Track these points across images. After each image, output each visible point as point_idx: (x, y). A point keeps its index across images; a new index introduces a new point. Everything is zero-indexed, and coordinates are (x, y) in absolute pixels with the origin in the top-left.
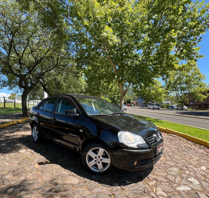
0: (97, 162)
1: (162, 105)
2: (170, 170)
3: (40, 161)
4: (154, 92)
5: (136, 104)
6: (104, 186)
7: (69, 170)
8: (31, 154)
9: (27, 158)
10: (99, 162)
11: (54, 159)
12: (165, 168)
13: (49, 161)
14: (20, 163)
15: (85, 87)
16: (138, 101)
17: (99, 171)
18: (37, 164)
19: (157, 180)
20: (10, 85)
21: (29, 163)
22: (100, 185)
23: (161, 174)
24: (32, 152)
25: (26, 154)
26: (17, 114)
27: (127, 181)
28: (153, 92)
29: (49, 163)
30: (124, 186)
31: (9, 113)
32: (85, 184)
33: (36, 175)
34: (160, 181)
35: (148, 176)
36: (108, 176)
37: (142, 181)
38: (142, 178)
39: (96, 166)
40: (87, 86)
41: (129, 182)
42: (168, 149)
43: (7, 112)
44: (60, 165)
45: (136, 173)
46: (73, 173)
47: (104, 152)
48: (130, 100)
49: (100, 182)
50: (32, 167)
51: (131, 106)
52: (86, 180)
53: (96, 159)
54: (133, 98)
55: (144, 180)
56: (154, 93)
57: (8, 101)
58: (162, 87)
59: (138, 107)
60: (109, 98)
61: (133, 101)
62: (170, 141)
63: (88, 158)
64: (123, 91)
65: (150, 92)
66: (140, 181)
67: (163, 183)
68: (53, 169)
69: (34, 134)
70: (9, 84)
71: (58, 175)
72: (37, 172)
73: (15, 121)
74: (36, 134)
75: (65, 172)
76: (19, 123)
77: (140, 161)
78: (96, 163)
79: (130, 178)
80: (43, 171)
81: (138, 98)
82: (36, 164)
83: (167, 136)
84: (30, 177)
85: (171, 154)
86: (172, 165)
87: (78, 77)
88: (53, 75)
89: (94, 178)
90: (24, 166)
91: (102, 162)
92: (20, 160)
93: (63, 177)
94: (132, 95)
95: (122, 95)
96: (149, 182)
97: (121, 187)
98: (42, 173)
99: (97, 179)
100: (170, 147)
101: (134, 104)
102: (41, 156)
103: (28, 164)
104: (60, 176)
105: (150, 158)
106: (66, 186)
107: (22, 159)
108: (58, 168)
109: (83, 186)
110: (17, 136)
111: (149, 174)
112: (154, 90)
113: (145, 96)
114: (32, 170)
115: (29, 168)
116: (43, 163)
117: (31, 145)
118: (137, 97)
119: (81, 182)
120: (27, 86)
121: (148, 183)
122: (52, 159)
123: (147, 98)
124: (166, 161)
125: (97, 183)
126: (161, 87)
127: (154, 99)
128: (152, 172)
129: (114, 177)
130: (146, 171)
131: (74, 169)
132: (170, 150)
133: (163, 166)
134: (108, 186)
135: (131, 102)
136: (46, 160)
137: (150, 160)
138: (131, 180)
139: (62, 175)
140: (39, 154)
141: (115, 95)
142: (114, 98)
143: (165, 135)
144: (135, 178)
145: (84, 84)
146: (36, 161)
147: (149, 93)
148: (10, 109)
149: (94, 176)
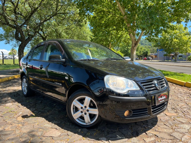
0: (83, 113)
1: (189, 57)
2: (179, 127)
3: (25, 114)
4: (178, 40)
5: (155, 58)
6: (89, 140)
7: (53, 123)
8: (17, 107)
9: (11, 111)
10: (85, 114)
11: (40, 113)
12: (172, 124)
13: (34, 115)
14: (2, 116)
15: (91, 38)
16: (158, 53)
17: (85, 124)
18: (21, 117)
19: (158, 136)
20: (6, 39)
21: (13, 115)
22: (84, 138)
23: (166, 130)
24: (18, 105)
25: (12, 107)
26: (14, 70)
27: (118, 136)
28: (176, 40)
29: (33, 116)
30: (113, 141)
31: (6, 70)
32: (67, 137)
33: (15, 127)
34: (162, 138)
35: (146, 132)
36: (96, 131)
37: (138, 137)
38: (138, 134)
39: (82, 118)
40: (93, 37)
41: (121, 138)
42: (183, 105)
43: (4, 68)
44: (45, 118)
45: (132, 129)
46: (56, 126)
47: (91, 101)
48: (147, 52)
49: (85, 136)
50: (14, 119)
51: (149, 59)
52: (69, 133)
53: (82, 110)
54: (151, 50)
55: (141, 136)
56: (177, 42)
57: (7, 57)
58: (188, 34)
59: (157, 61)
60: (121, 51)
61: (151, 53)
62: (188, 96)
63: (73, 109)
64: (135, 40)
65: (173, 41)
66: (135, 137)
67: (164, 140)
68: (35, 122)
69: (24, 87)
70: (6, 37)
71: (39, 127)
72: (17, 125)
73: (10, 77)
74: (26, 87)
75: (48, 124)
76: (15, 79)
77: (131, 111)
78: (82, 115)
79: (122, 134)
80: (24, 124)
81: (158, 49)
82: (19, 118)
83: (186, 91)
84: (9, 129)
85: (185, 110)
86: (184, 122)
87: (81, 26)
88: (53, 26)
89: (79, 131)
90: (6, 119)
91: (89, 113)
92: (3, 113)
93: (44, 130)
94: (150, 46)
95: (134, 44)
96: (147, 139)
97: (109, 142)
98: (23, 125)
99: (82, 132)
100: (187, 103)
101: (152, 57)
102: (27, 109)
103: (11, 116)
104: (41, 128)
105: (146, 108)
106: (44, 138)
107: (6, 112)
108: (42, 120)
109: (64, 139)
110: (9, 91)
111: (149, 130)
112: (177, 38)
113: (166, 46)
114: (13, 122)
115: (11, 120)
116: (28, 116)
117: (20, 99)
118: (156, 48)
119: (62, 135)
120: (23, 38)
121: (144, 139)
122: (38, 112)
123: (168, 48)
124: (176, 117)
125: (81, 136)
126: (186, 34)
127: (177, 49)
128: (153, 128)
129: (103, 132)
130: (146, 127)
131: (60, 122)
132: (185, 106)
133: (171, 123)
134: (94, 141)
135: (148, 55)
136: (31, 113)
137: (147, 111)
138: (124, 135)
139: (43, 127)
140: (25, 107)
141: (129, 47)
142: (127, 51)
143: (184, 89)
144: (130, 133)
145: (90, 35)
146: (20, 114)
147: (171, 42)
148: (8, 66)
149: (80, 130)
